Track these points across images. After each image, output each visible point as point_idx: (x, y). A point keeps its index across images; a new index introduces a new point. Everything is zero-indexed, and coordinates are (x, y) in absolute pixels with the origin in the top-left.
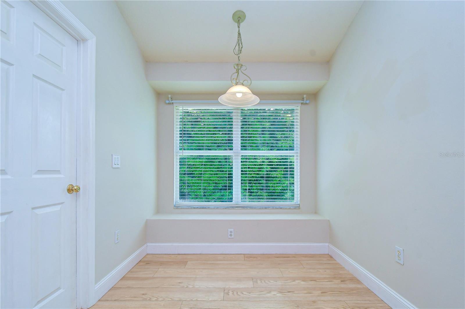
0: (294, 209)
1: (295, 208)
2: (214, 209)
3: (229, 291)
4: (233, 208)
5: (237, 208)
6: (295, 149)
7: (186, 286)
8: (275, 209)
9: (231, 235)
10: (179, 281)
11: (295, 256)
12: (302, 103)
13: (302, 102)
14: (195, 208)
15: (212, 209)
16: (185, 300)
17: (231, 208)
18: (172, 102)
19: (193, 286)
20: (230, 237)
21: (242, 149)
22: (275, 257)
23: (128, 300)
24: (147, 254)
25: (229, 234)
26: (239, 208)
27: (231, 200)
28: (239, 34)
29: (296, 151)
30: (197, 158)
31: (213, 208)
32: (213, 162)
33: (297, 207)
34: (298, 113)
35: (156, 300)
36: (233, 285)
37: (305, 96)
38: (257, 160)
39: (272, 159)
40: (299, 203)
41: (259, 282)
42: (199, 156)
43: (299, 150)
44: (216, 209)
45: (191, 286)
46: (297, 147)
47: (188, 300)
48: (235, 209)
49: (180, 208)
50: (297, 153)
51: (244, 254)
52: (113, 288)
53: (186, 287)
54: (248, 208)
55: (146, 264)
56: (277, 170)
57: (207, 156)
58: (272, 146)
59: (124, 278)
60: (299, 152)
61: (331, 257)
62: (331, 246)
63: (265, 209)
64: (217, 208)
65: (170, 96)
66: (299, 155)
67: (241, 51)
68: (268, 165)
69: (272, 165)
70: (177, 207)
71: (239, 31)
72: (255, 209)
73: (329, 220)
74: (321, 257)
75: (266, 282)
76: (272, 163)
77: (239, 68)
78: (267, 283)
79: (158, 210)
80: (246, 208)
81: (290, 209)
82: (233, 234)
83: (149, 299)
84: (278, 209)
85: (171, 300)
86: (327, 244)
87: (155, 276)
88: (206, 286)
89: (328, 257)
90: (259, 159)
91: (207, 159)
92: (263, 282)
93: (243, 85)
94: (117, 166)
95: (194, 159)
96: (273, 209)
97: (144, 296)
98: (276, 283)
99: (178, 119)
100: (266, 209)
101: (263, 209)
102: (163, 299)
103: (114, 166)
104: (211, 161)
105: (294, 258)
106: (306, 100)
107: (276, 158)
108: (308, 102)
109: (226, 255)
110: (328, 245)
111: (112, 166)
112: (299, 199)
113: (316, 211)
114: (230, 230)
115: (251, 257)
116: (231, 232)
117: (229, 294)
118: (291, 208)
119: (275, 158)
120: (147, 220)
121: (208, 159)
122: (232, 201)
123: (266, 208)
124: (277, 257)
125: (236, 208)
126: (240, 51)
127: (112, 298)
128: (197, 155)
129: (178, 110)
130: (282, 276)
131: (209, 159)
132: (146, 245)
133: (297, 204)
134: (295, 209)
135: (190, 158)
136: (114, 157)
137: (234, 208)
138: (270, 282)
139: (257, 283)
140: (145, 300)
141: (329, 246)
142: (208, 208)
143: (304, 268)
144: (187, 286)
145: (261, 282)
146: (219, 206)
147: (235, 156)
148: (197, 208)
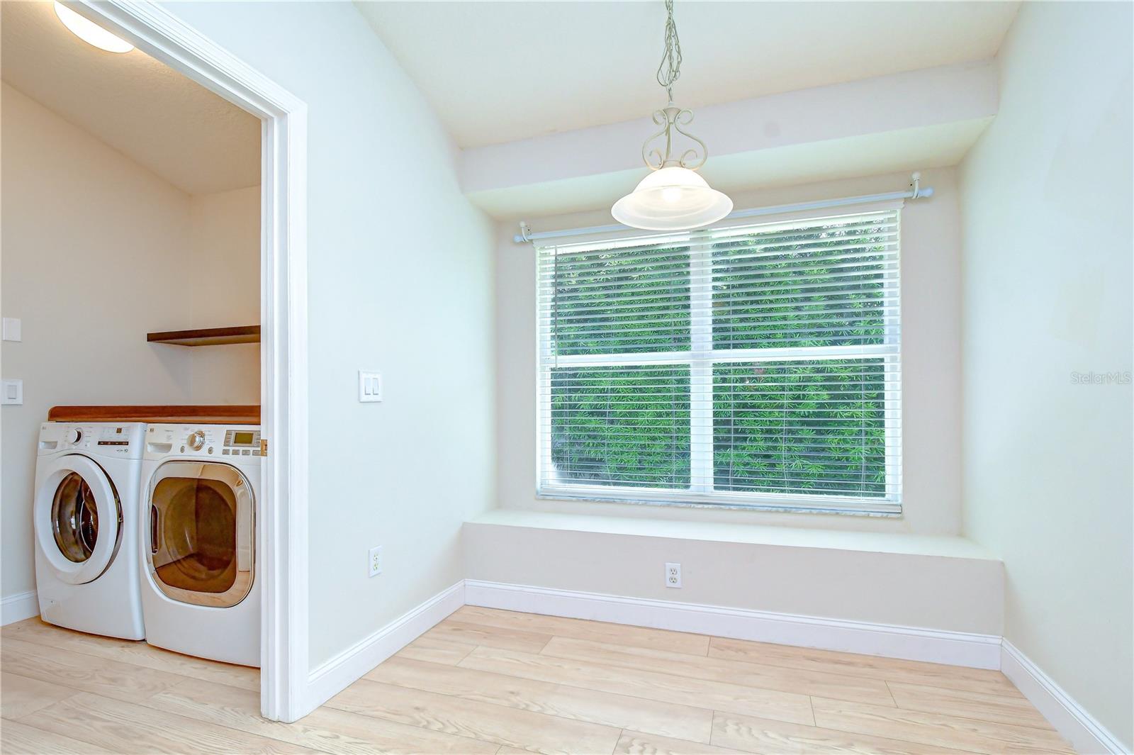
0: (882, 517)
1: (885, 515)
2: (637, 504)
3: (633, 739)
4: (689, 505)
5: (700, 506)
6: (886, 340)
7: (525, 704)
8: (817, 514)
9: (673, 580)
10: (512, 688)
11: (875, 662)
12: (907, 200)
13: (908, 195)
14: (586, 501)
15: (630, 504)
16: (507, 746)
17: (684, 505)
18: (531, 237)
19: (540, 709)
20: (670, 584)
21: (716, 347)
22: (804, 657)
23: (380, 718)
24: (465, 605)
25: (669, 575)
26: (706, 506)
27: (686, 483)
28: (671, 26)
29: (888, 346)
30: (621, 373)
31: (633, 502)
32: (663, 382)
33: (897, 513)
34: (893, 230)
35: (440, 731)
36: (648, 723)
37: (916, 176)
38: (790, 375)
39: (836, 370)
40: (900, 502)
41: (731, 728)
42: (627, 367)
43: (899, 342)
44: (643, 505)
45: (536, 708)
46: (892, 332)
47: (516, 745)
48: (694, 507)
49: (551, 498)
50: (893, 350)
51: (711, 636)
52: (362, 681)
53: (523, 709)
54: (732, 507)
55: (454, 630)
56: (853, 403)
57: (647, 367)
58: (836, 334)
59: (393, 660)
60: (899, 347)
61: (1009, 683)
62: (1010, 648)
63: (786, 512)
64: (646, 502)
65: (523, 224)
66: (899, 356)
67: (677, 74)
68: (824, 387)
69: (838, 387)
70: (546, 496)
71: (670, 18)
72: (754, 510)
73: (1002, 564)
74: (967, 678)
75: (754, 732)
76: (837, 380)
77: (671, 121)
78: (757, 738)
79: (500, 501)
80: (727, 507)
81: (868, 516)
82: (678, 576)
83: (426, 723)
84: (826, 514)
85: (473, 736)
86: (995, 640)
87: (462, 665)
88: (574, 715)
89: (997, 682)
90: (796, 372)
91: (646, 374)
92: (744, 729)
93: (681, 165)
94: (372, 398)
95: (613, 375)
96: (811, 513)
97: (417, 715)
98: (785, 740)
99: (548, 277)
100: (789, 512)
101: (777, 512)
102: (457, 731)
103: (364, 398)
104: (658, 380)
105: (867, 670)
106: (920, 189)
107: (850, 367)
108: (927, 193)
109: (660, 632)
110: (1000, 642)
111: (359, 400)
112: (900, 488)
113: (961, 531)
114: (669, 565)
115: (728, 648)
116: (673, 571)
117: (630, 749)
118: (872, 514)
119: (846, 368)
120: (464, 524)
121: (649, 376)
122: (688, 487)
123: (787, 510)
124: (813, 660)
125: (696, 506)
126: (674, 73)
127: (348, 706)
128: (620, 364)
129: (547, 256)
130: (813, 724)
131: (652, 374)
132: (461, 584)
133: (895, 503)
134: (886, 518)
135: (604, 373)
136: (363, 376)
137: (692, 505)
138: (766, 735)
139: (725, 731)
140: (415, 724)
141: (1001, 645)
142: (622, 501)
143: (897, 707)
144: (527, 705)
145: (738, 730)
146: (651, 499)
147: (697, 364)
148: (593, 501)
